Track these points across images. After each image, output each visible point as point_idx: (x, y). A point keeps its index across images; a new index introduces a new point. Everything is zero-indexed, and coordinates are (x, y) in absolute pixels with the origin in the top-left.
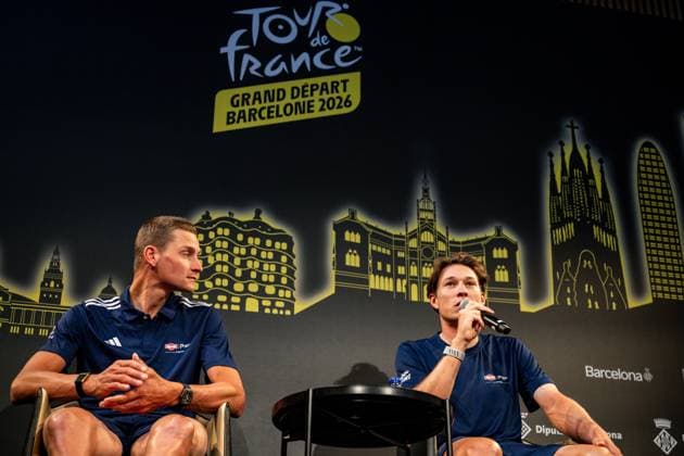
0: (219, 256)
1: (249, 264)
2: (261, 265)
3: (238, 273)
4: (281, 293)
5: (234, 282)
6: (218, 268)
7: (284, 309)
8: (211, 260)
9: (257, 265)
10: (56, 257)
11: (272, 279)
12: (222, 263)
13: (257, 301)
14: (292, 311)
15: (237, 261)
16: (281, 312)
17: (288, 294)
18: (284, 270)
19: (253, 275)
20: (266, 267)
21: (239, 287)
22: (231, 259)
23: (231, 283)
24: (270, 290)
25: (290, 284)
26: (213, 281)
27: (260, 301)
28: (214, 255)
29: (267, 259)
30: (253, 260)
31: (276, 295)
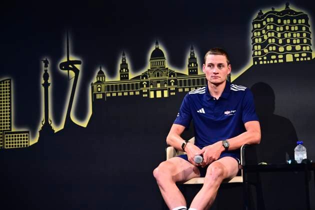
0: (269, 34)
1: (286, 35)
2: (292, 34)
3: (280, 41)
4: (304, 48)
5: (279, 47)
6: (270, 41)
7: (306, 57)
8: (265, 37)
9: (290, 35)
10: (192, 51)
11: (298, 41)
12: (271, 38)
13: (292, 55)
14: (311, 57)
15: (279, 35)
16: (305, 59)
17: (308, 48)
18: (304, 35)
19: (288, 41)
20: (295, 35)
21: (281, 49)
22: (276, 34)
23: (277, 48)
24: (298, 48)
25: (309, 42)
26: (268, 48)
27: (293, 55)
28: (267, 34)
29: (295, 31)
30: (288, 33)
31: (302, 50)
